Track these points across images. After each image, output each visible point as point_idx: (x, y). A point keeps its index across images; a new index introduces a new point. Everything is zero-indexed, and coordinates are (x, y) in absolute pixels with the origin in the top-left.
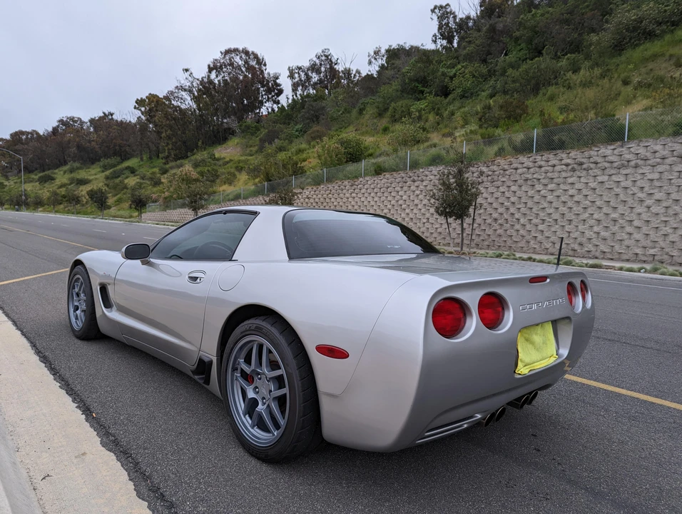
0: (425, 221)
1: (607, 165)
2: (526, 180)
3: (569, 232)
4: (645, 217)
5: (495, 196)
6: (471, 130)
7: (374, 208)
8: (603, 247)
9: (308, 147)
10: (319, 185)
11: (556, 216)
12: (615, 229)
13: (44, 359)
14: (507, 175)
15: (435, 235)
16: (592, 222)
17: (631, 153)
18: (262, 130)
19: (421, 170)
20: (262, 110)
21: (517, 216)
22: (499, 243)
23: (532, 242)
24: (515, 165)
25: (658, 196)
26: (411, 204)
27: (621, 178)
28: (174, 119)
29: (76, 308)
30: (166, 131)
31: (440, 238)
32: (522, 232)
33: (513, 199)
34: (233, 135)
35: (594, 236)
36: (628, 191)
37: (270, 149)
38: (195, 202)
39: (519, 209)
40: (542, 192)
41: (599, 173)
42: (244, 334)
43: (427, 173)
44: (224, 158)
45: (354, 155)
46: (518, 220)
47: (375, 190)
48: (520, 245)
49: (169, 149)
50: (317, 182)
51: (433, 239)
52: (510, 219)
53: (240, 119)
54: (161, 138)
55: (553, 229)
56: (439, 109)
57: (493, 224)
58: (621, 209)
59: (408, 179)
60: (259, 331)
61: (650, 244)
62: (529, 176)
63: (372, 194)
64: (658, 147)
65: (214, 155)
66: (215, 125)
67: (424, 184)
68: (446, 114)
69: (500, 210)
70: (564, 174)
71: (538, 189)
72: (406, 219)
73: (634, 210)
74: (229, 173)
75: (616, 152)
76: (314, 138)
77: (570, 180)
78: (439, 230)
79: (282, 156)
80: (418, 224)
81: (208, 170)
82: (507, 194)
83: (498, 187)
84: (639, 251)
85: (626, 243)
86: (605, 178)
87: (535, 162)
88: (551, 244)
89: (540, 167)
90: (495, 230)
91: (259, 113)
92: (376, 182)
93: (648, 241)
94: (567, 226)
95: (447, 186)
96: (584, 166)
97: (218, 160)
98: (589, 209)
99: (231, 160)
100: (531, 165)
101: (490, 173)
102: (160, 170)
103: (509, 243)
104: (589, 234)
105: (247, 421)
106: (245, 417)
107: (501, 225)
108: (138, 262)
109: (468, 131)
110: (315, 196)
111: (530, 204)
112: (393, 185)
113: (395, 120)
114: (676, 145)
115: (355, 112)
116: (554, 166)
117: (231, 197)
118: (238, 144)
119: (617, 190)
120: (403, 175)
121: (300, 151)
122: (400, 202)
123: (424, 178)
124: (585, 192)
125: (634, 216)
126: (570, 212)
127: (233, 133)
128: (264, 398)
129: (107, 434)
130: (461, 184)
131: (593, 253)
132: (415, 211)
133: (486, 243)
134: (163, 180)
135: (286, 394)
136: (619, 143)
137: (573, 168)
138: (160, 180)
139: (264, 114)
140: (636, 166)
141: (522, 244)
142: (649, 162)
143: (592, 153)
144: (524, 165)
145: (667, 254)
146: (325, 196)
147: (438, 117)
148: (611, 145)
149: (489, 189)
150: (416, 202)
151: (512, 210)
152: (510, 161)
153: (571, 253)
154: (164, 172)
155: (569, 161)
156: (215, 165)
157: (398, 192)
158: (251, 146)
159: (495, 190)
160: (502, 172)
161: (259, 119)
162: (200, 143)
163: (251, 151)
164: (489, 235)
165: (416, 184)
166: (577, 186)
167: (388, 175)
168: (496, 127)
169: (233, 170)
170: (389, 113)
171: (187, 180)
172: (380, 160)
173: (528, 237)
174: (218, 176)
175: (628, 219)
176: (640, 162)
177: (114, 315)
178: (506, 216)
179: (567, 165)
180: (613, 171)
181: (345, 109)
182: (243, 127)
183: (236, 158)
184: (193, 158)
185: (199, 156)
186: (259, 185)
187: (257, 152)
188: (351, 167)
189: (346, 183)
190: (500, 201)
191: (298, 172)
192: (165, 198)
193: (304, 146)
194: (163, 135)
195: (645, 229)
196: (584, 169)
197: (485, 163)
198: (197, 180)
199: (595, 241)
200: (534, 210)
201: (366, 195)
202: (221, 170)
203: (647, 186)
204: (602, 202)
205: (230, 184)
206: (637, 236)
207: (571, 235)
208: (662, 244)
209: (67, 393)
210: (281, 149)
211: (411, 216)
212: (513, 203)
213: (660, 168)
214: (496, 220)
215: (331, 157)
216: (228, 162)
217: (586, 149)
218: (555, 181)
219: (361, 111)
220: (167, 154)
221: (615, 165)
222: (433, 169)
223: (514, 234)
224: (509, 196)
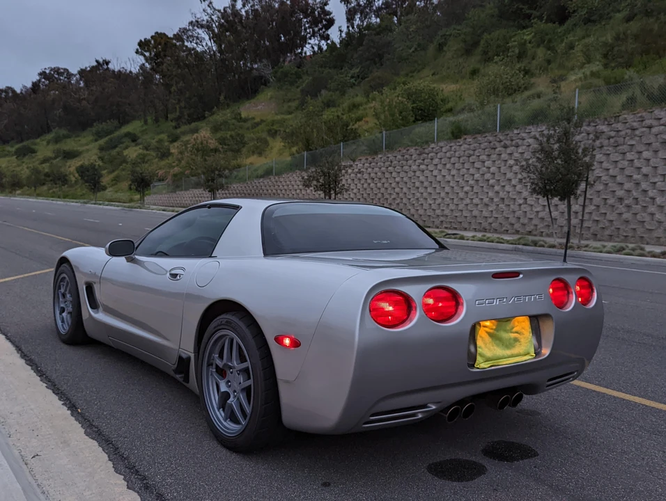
0: (521, 201)
5: (620, 166)
6: (592, 72)
7: (451, 184)
9: (365, 100)
10: (376, 153)
13: (30, 362)
14: (636, 135)
15: (535, 222)
18: (305, 77)
19: (516, 132)
20: (305, 49)
21: (651, 194)
22: (625, 231)
24: (648, 122)
26: (502, 178)
28: (187, 66)
29: (62, 310)
30: (177, 83)
31: (542, 225)
32: (658, 216)
33: (645, 170)
34: (266, 85)
37: (313, 104)
38: (213, 180)
39: (655, 183)
42: (216, 329)
43: (524, 135)
44: (254, 118)
45: (426, 111)
46: (653, 199)
47: (452, 159)
48: (655, 234)
49: (180, 108)
50: (374, 150)
51: (532, 227)
52: (641, 198)
53: (275, 63)
54: (170, 92)
56: (551, 41)
57: (618, 205)
59: (497, 144)
60: (229, 325)
63: (448, 166)
65: (240, 114)
66: (241, 73)
67: (520, 150)
68: (561, 47)
69: (627, 186)
72: (495, 200)
74: (258, 139)
76: (373, 88)
78: (541, 215)
79: (328, 114)
80: (512, 206)
81: (231, 136)
82: (637, 163)
83: (624, 154)
90: (620, 214)
91: (301, 53)
92: (453, 148)
95: (548, 154)
97: (245, 120)
99: (262, 121)
101: (613, 134)
102: (168, 136)
103: (640, 232)
105: (220, 414)
106: (219, 411)
107: (628, 206)
108: (123, 259)
109: (588, 73)
110: (370, 170)
112: (477, 153)
113: (487, 59)
115: (432, 48)
117: (260, 172)
118: (271, 98)
120: (491, 139)
121: (355, 106)
122: (487, 176)
123: (520, 142)
127: (264, 82)
128: (235, 391)
129: (91, 426)
130: (568, 152)
132: (507, 188)
133: (607, 232)
134: (173, 151)
135: (250, 385)
138: (169, 150)
139: (308, 54)
141: (659, 233)
144: (662, 122)
146: (383, 169)
147: (549, 52)
149: (611, 156)
150: (509, 175)
151: (644, 185)
152: (641, 117)
154: (174, 139)
156: (241, 127)
157: (484, 162)
158: (290, 101)
159: (620, 158)
160: (629, 131)
161: (301, 61)
162: (222, 98)
163: (289, 107)
164: (612, 221)
165: (509, 151)
167: (469, 139)
168: (628, 65)
169: (264, 135)
170: (480, 49)
171: (203, 150)
172: (461, 117)
174: (244, 144)
177: (101, 316)
178: (635, 194)
181: (419, 45)
182: (279, 74)
183: (270, 118)
184: (211, 119)
185: (221, 116)
186: (297, 155)
187: (297, 108)
188: (421, 129)
189: (412, 150)
190: (627, 172)
191: (349, 136)
192: (175, 175)
193: (359, 99)
194: (173, 89)
197: (606, 119)
198: (216, 150)
201: (439, 167)
202: (249, 136)
205: (260, 154)
209: (54, 392)
210: (328, 104)
211: (502, 194)
212: (646, 176)
214: (621, 199)
215: (392, 115)
216: (257, 124)
219: (441, 47)
220: (178, 114)
222: (533, 130)
223: (647, 218)
224: (639, 166)
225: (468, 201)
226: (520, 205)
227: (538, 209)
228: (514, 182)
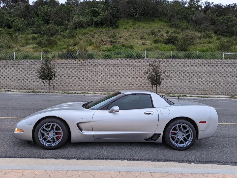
0: (26, 80)
1: (90, 65)
2: (67, 67)
3: (81, 84)
4: (101, 79)
6: (35, 46)
8: (91, 88)
11: (77, 79)
12: (94, 83)
14: (60, 65)
16: (88, 81)
17: (96, 62)
19: (22, 61)
21: (64, 79)
22: (59, 88)
23: (70, 87)
24: (63, 62)
25: (104, 74)
26: (18, 74)
27: (94, 69)
32: (66, 84)
33: (62, 73)
35: (88, 85)
36: (96, 73)
39: (65, 77)
40: (72, 72)
41: (88, 67)
43: (25, 62)
48: (66, 88)
51: (30, 87)
52: (62, 80)
55: (76, 83)
56: (11, 34)
57: (56, 81)
58: (95, 77)
59: (16, 64)
61: (102, 87)
62: (68, 66)
64: (102, 62)
67: (25, 66)
69: (58, 77)
70: (79, 67)
71: (71, 71)
72: (16, 80)
73: (98, 78)
75: (92, 61)
77: (81, 69)
78: (33, 84)
80: (22, 82)
82: (60, 72)
84: (100, 89)
85: (97, 86)
86: (90, 69)
87: (69, 62)
88: (76, 88)
89: (71, 64)
90: (57, 84)
93: (102, 86)
94: (81, 82)
96: (84, 65)
98: (86, 77)
100: (68, 63)
103: (62, 88)
104: (87, 84)
107: (59, 82)
111: (68, 75)
112: (8, 66)
114: (106, 61)
116: (75, 64)
119: (94, 72)
120: (13, 62)
122: (13, 73)
123: (24, 64)
124: (85, 72)
125: (98, 79)
126: (81, 78)
131: (88, 90)
132: (20, 76)
136: (93, 59)
137: (81, 65)
140: (98, 66)
141: (67, 88)
142: (100, 65)
143: (86, 61)
144: (66, 63)
145: (106, 89)
148: (91, 59)
150: (21, 73)
152: (60, 61)
153: (82, 90)
155: (80, 63)
157: (11, 68)
160: (58, 64)
165: (20, 66)
166: (83, 70)
167: (4, 61)
168: (46, 47)
173: (69, 86)
175: (97, 80)
176: (99, 65)
178: (60, 79)
179: (79, 64)
180: (92, 67)
190: (58, 74)
195: (101, 83)
196: (84, 66)
199: (89, 86)
200: (70, 77)
203: (101, 71)
204: (90, 75)
206: (99, 85)
207: (82, 85)
208: (105, 87)
211: (18, 78)
212: (63, 75)
213: (103, 67)
217: (85, 60)
218: (76, 68)
221: (92, 65)
222: (29, 61)
223: (64, 85)
224: (61, 72)
225: (5, 80)
226: (26, 81)
227: (32, 83)
228: (23, 75)
